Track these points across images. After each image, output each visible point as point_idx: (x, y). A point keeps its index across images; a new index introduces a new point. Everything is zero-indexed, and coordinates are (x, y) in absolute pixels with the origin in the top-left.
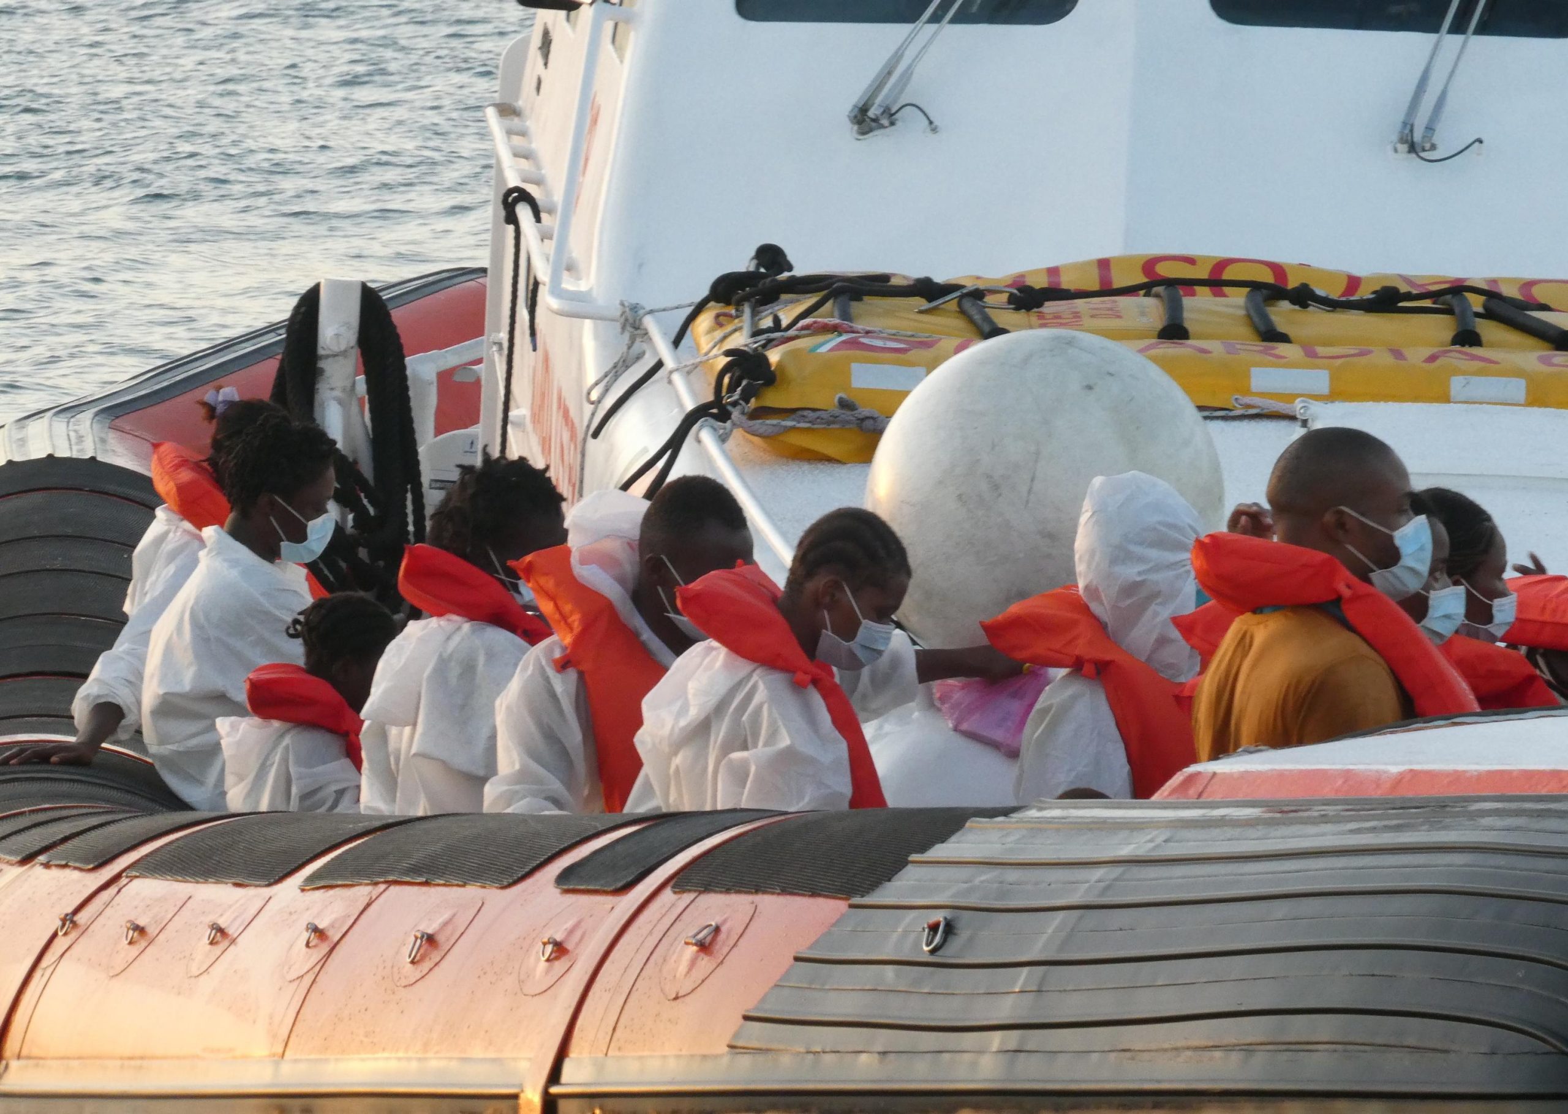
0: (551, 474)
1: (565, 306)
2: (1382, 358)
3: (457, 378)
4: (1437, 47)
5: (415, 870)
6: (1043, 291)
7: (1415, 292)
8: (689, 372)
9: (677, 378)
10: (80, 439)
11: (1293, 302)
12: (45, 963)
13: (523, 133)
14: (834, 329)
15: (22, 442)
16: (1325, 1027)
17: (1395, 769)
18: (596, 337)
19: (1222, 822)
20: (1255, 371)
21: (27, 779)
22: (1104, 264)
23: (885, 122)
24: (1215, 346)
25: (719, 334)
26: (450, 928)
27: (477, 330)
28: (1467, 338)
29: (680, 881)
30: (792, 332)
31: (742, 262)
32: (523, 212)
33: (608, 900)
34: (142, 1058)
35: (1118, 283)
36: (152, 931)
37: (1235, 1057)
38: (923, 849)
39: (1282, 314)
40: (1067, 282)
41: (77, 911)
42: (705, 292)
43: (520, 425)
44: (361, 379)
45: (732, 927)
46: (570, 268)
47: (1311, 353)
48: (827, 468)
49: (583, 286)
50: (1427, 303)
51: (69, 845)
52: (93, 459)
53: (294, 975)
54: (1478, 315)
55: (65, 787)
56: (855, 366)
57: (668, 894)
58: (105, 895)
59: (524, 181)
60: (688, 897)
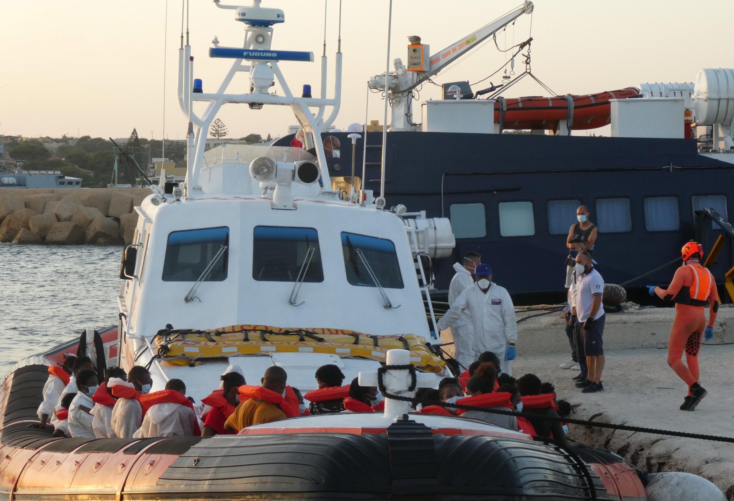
0: (124, 370)
1: (131, 336)
2: (286, 344)
3: (113, 348)
4: (296, 284)
5: (96, 450)
6: (221, 332)
7: (292, 331)
8: (153, 349)
9: (151, 350)
10: (40, 361)
11: (269, 333)
12: (25, 469)
13: (124, 301)
14: (181, 340)
15: (29, 362)
16: (270, 479)
17: (283, 428)
18: (136, 342)
19: (250, 439)
20: (262, 347)
21: (26, 430)
22: (233, 327)
23: (191, 300)
24: (254, 342)
25: (159, 341)
26: (103, 461)
27: (117, 339)
28: (302, 340)
29: (147, 452)
30: (173, 341)
31: (164, 327)
32: (123, 318)
33: (132, 456)
34: (43, 487)
35: (236, 330)
36: (46, 462)
37: (253, 485)
38: (193, 445)
39: (267, 336)
40: (226, 331)
41: (31, 458)
42: (156, 333)
43: (123, 357)
44: (95, 348)
45: (157, 461)
46: (131, 328)
47: (272, 343)
48: (180, 367)
49: (133, 333)
50: (295, 333)
51: (31, 445)
52: (42, 365)
53: (73, 471)
54: (304, 335)
55: (33, 432)
56: (185, 348)
57: (144, 454)
58: (37, 455)
59: (124, 311)
60: (148, 455)
